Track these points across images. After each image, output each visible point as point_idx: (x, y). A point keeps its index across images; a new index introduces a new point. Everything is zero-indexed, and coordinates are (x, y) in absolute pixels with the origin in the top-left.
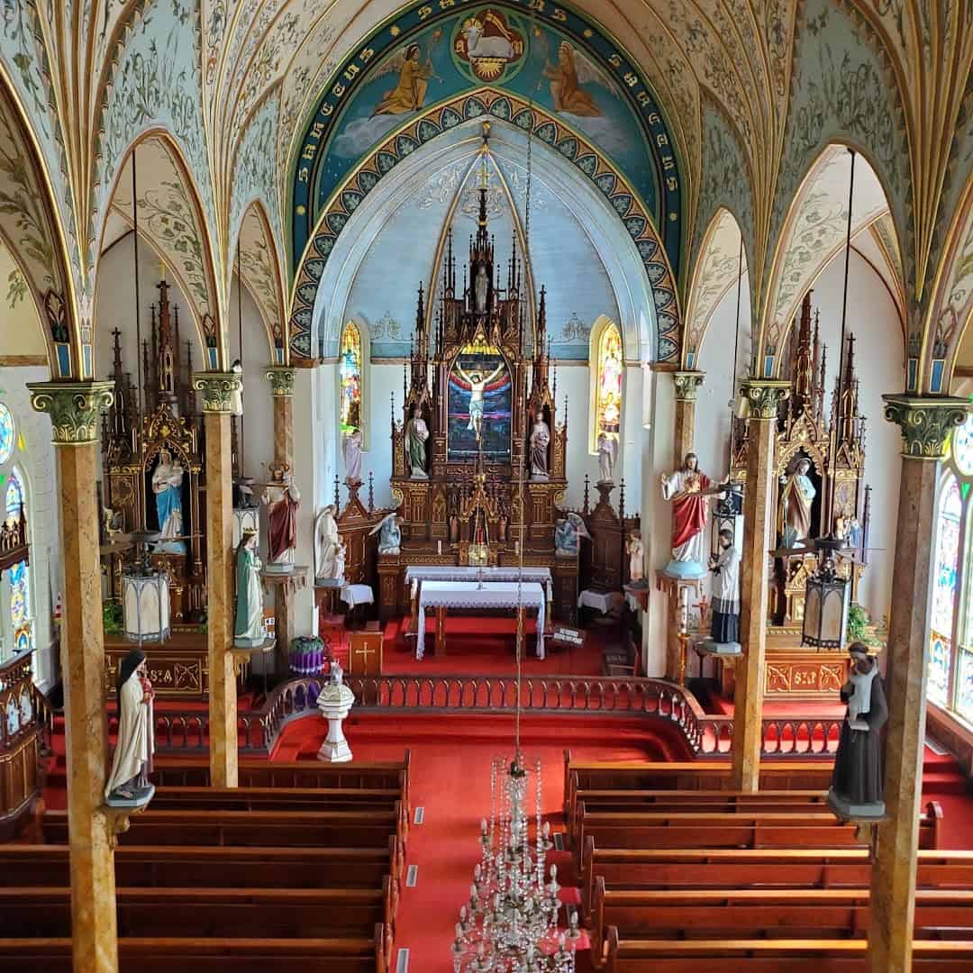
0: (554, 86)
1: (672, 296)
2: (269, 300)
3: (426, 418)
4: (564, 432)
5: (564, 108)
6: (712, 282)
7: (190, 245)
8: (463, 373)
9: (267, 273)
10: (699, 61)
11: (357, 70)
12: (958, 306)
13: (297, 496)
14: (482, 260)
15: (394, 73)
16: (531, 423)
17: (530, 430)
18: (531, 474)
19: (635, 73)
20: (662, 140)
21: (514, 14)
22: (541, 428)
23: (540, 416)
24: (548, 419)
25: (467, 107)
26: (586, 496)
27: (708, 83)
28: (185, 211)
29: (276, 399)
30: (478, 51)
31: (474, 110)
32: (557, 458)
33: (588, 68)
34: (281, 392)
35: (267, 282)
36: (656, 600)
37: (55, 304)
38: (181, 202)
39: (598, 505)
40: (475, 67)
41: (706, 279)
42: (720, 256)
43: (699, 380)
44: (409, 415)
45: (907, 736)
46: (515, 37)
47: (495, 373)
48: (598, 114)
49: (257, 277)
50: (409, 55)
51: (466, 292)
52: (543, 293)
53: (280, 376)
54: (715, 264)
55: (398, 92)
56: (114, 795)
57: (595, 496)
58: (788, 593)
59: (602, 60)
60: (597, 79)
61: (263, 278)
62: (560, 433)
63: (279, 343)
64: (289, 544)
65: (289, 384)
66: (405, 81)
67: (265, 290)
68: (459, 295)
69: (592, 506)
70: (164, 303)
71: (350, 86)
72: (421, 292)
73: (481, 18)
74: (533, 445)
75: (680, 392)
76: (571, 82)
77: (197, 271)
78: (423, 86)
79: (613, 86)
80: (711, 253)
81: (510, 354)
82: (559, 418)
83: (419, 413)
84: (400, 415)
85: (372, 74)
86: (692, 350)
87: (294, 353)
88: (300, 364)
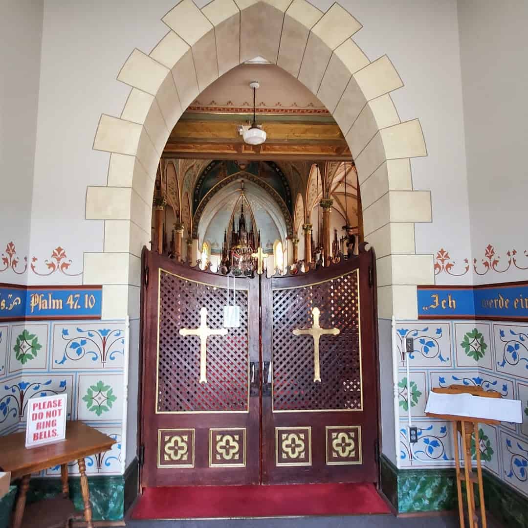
1: (290, 221)
5: (261, 176)
6: (299, 215)
7: (175, 193)
9: (187, 214)
11: (210, 168)
12: (329, 182)
14: (242, 223)
19: (278, 168)
20: (286, 184)
25: (237, 176)
27: (294, 165)
28: (174, 184)
31: (239, 177)
33: (267, 167)
34: (189, 244)
38: (174, 182)
40: (239, 167)
41: (298, 214)
43: (298, 241)
48: (269, 177)
50: (223, 165)
51: (238, 231)
52: (259, 231)
53: (189, 241)
54: (300, 211)
55: (220, 173)
59: (270, 165)
63: (189, 233)
65: (191, 243)
66: (222, 170)
68: (236, 232)
71: (209, 171)
75: (294, 244)
76: (263, 170)
77: (176, 200)
78: (227, 171)
79: (273, 171)
83: (225, 264)
85: (214, 169)
86: (296, 233)
87: (193, 235)
88: (195, 238)
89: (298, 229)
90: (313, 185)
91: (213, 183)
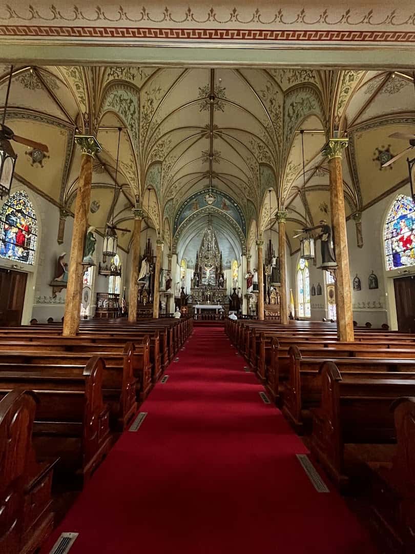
0: (222, 206)
3: (198, 276)
5: (223, 209)
7: (156, 215)
10: (246, 194)
11: (187, 203)
12: (285, 197)
13: (171, 278)
15: (193, 204)
16: (220, 277)
17: (219, 279)
18: (219, 288)
21: (215, 194)
22: (221, 278)
24: (223, 277)
25: (206, 209)
27: (248, 198)
28: (156, 208)
29: (168, 259)
30: (208, 200)
31: (208, 210)
32: (224, 285)
33: (228, 203)
36: (245, 301)
37: (137, 197)
38: (155, 206)
40: (208, 202)
43: (251, 257)
44: (194, 276)
45: (283, 270)
46: (215, 198)
47: (212, 267)
48: (229, 210)
50: (196, 200)
52: (221, 253)
53: (170, 256)
55: (194, 207)
56: (139, 281)
57: (233, 291)
58: (270, 298)
59: (230, 201)
63: (170, 250)
64: (170, 287)
65: (171, 257)
66: (195, 204)
69: (232, 294)
70: (149, 242)
71: (185, 206)
73: (209, 194)
74: (220, 282)
75: (247, 259)
76: (225, 205)
77: (157, 220)
78: (198, 206)
79: (232, 206)
82: (225, 277)
83: (196, 275)
84: (193, 276)
85: (189, 204)
86: (249, 251)
87: (173, 252)
88: (174, 254)
89: (250, 248)
90: (266, 209)
91: (188, 214)
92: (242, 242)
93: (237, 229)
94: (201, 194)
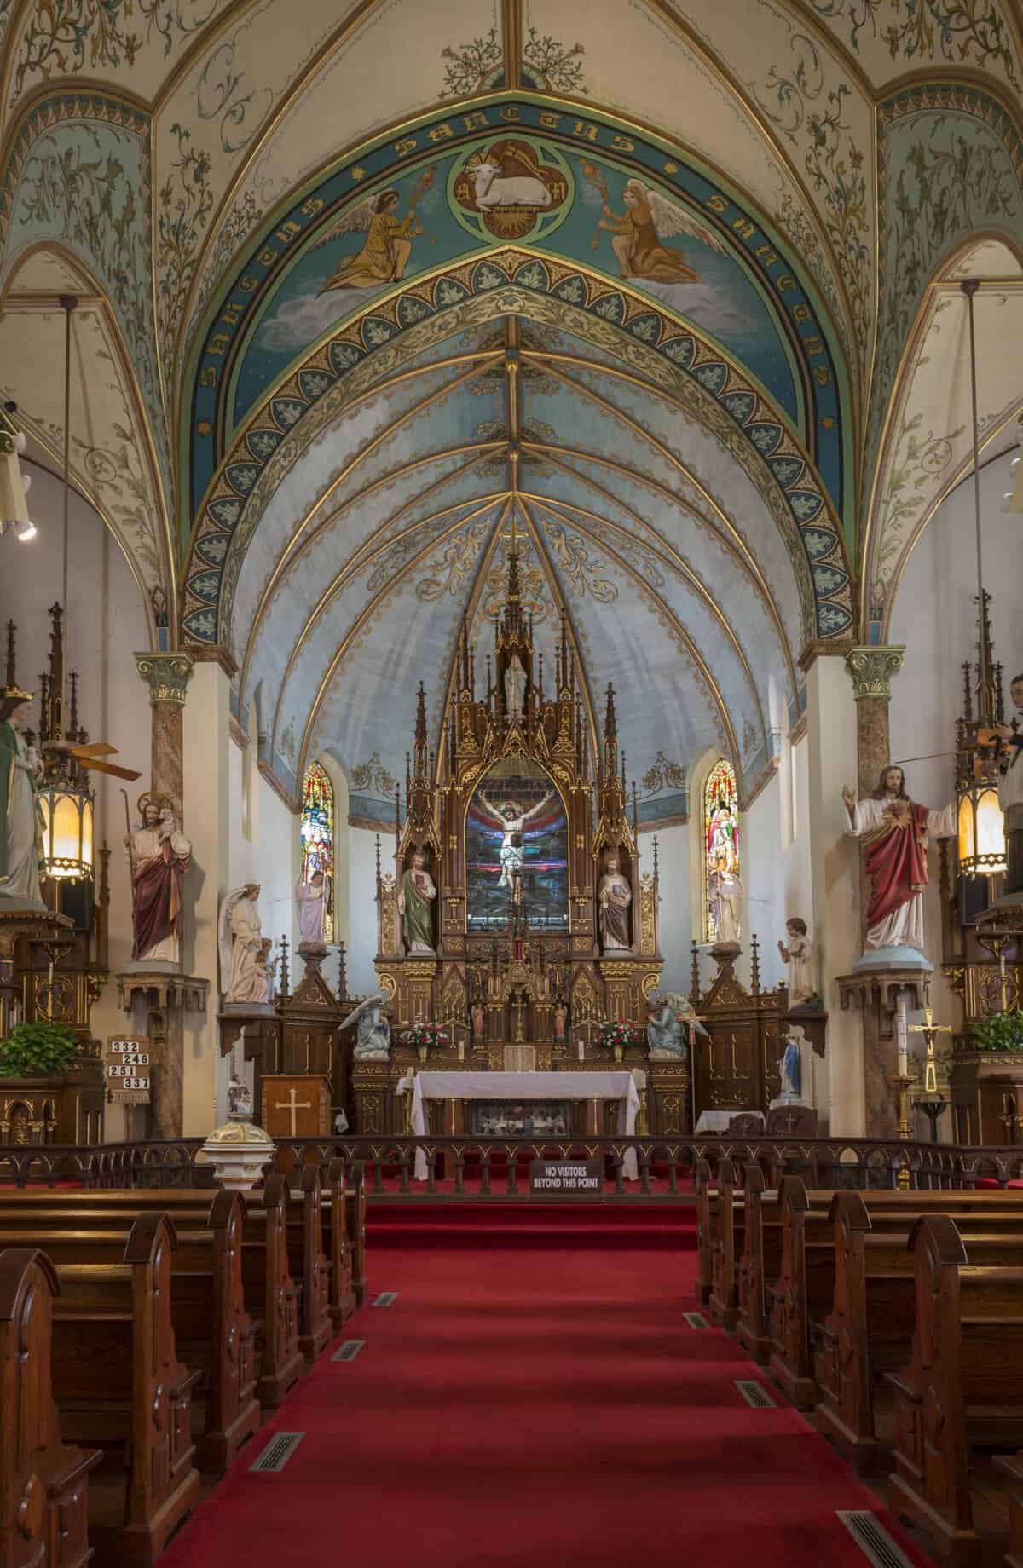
0: (619, 243)
1: (836, 540)
2: (144, 546)
3: (432, 869)
4: (654, 888)
5: (635, 272)
6: (905, 495)
8: (489, 807)
9: (141, 495)
11: (297, 228)
15: (358, 230)
17: (599, 885)
18: (602, 949)
19: (751, 220)
20: (800, 313)
21: (550, 146)
22: (614, 881)
23: (613, 864)
24: (627, 869)
25: (477, 276)
26: (696, 974)
29: (155, 706)
30: (492, 197)
31: (489, 280)
33: (674, 217)
34: (163, 693)
35: (138, 511)
39: (716, 982)
40: (488, 220)
41: (896, 486)
42: (920, 435)
43: (892, 661)
44: (406, 866)
46: (552, 177)
47: (541, 804)
48: (693, 278)
49: (122, 503)
50: (381, 206)
51: (490, 692)
52: (610, 693)
55: (363, 259)
57: (710, 970)
59: (696, 204)
60: (688, 230)
61: (133, 504)
62: (646, 889)
63: (162, 619)
65: (178, 684)
66: (377, 239)
67: (136, 528)
68: (480, 694)
69: (706, 986)
71: (287, 252)
72: (422, 694)
73: (496, 151)
74: (605, 905)
75: (861, 684)
76: (647, 235)
78: (404, 248)
79: (716, 239)
80: (906, 429)
81: (564, 774)
82: (644, 867)
83: (419, 859)
85: (321, 235)
87: (193, 637)
88: (198, 654)
89: (892, 586)
92: (815, 544)
93: (763, 439)
94: (427, 149)
